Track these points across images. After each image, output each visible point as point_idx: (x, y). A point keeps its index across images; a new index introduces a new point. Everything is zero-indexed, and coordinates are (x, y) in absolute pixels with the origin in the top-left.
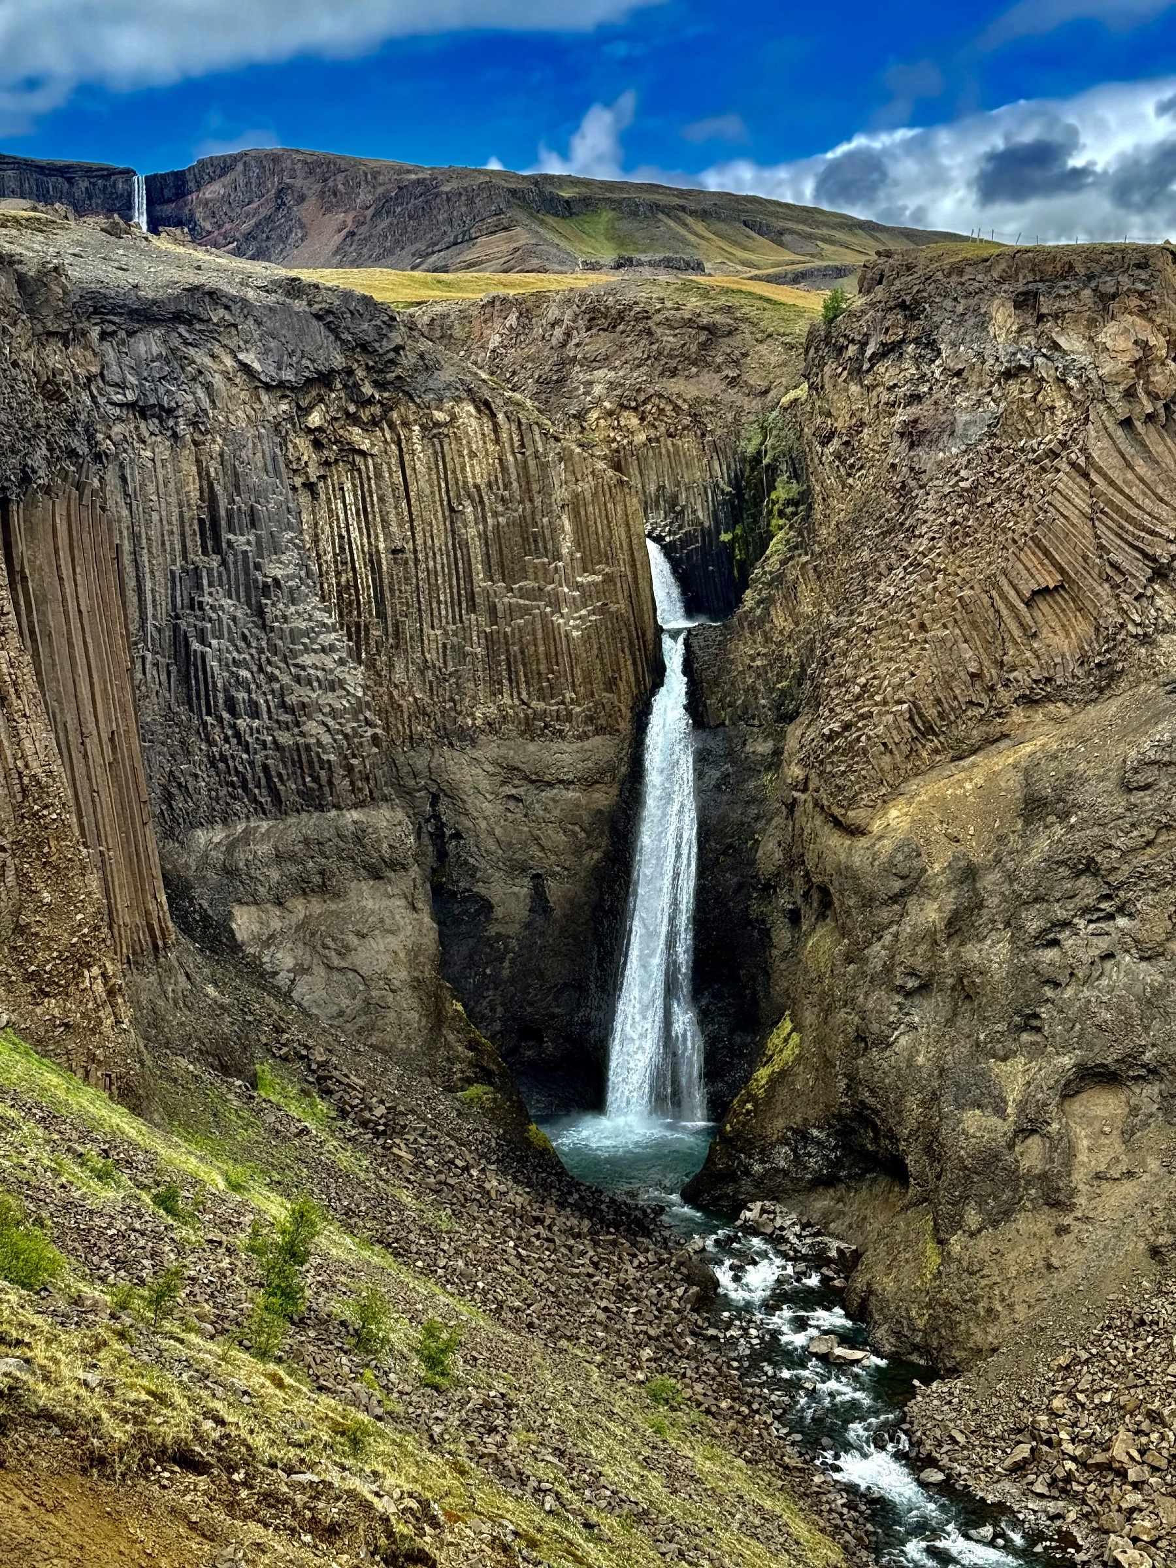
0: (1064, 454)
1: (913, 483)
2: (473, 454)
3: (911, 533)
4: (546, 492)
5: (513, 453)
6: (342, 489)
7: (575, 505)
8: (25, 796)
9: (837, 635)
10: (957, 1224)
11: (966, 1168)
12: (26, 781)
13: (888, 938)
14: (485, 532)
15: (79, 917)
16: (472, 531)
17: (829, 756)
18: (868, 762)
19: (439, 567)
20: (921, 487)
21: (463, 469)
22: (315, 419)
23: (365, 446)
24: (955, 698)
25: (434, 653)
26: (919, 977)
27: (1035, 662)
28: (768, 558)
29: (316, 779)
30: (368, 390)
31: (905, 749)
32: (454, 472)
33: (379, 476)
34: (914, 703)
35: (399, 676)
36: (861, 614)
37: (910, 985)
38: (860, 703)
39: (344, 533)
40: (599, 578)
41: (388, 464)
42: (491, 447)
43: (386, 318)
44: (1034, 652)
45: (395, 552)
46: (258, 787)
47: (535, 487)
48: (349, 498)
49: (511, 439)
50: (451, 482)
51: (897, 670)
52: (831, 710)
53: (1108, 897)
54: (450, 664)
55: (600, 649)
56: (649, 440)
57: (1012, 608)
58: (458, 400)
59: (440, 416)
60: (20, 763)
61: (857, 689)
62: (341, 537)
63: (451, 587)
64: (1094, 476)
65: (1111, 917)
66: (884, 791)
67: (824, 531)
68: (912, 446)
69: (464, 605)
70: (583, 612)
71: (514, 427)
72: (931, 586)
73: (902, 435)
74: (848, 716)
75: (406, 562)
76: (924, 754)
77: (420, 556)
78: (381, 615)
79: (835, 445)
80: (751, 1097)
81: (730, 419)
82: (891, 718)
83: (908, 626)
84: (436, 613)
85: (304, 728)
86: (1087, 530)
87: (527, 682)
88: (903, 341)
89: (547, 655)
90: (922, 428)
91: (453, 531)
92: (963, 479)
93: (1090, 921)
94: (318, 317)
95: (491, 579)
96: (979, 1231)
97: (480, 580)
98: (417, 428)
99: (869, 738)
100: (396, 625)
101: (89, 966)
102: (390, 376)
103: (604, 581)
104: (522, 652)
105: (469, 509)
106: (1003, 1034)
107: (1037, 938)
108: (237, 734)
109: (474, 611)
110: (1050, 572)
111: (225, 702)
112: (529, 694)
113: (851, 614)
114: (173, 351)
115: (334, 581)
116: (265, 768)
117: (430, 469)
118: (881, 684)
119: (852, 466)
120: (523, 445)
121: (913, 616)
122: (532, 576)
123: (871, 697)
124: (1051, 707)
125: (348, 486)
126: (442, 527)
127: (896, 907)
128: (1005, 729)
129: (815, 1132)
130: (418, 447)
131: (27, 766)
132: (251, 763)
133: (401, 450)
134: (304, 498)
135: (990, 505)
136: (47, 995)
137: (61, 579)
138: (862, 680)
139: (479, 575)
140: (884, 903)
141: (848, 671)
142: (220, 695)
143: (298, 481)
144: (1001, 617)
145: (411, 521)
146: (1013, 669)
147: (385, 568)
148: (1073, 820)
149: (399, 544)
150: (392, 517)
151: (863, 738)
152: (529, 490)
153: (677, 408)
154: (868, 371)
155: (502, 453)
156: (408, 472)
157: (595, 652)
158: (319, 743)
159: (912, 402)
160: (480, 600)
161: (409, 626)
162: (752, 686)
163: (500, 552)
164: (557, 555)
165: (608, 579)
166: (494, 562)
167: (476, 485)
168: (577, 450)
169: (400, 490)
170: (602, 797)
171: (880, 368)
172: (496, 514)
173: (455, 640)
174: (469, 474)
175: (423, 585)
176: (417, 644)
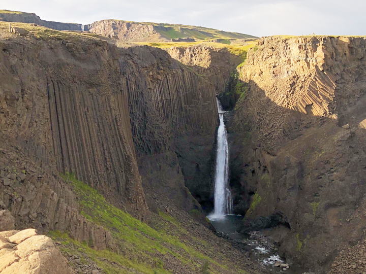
4: (196, 87)
5: (189, 79)
7: (202, 89)
8: (126, 160)
10: (305, 237)
11: (306, 226)
12: (126, 157)
13: (284, 177)
14: (184, 95)
16: (182, 95)
17: (266, 140)
18: (275, 141)
19: (175, 102)
21: (179, 83)
22: (151, 73)
23: (160, 79)
24: (291, 127)
25: (174, 120)
26: (291, 185)
27: (307, 119)
28: (240, 98)
29: (158, 147)
30: (161, 67)
31: (282, 138)
33: (163, 84)
34: (283, 129)
36: (269, 110)
37: (290, 187)
38: (271, 129)
39: (157, 96)
40: (207, 104)
41: (165, 82)
43: (165, 53)
45: (166, 100)
46: (146, 149)
47: (194, 86)
48: (157, 89)
49: (189, 76)
50: (177, 85)
51: (280, 122)
52: (265, 130)
53: (332, 168)
54: (178, 122)
55: (208, 118)
56: (212, 75)
58: (178, 69)
59: (174, 72)
61: (271, 126)
63: (177, 106)
65: (333, 172)
66: (279, 147)
67: (253, 93)
68: (275, 76)
69: (180, 110)
70: (204, 110)
71: (189, 74)
74: (270, 132)
75: (168, 101)
76: (286, 139)
77: (171, 100)
78: (164, 112)
79: (256, 76)
81: (227, 71)
82: (279, 132)
84: (175, 111)
85: (155, 137)
87: (193, 125)
88: (272, 55)
89: (197, 119)
91: (178, 95)
93: (328, 173)
94: (152, 53)
95: (185, 104)
96: (310, 238)
98: (170, 75)
100: (167, 114)
102: (165, 64)
104: (192, 119)
105: (181, 91)
106: (310, 197)
107: (317, 177)
109: (182, 111)
112: (194, 127)
113: (266, 110)
114: (126, 61)
116: (147, 145)
117: (173, 83)
118: (276, 125)
119: (260, 80)
120: (191, 77)
122: (194, 104)
123: (274, 127)
124: (311, 128)
125: (157, 87)
126: (175, 94)
127: (285, 171)
128: (301, 133)
130: (170, 78)
131: (126, 153)
132: (144, 144)
133: (167, 79)
139: (183, 104)
140: (283, 170)
141: (268, 122)
145: (169, 93)
147: (164, 103)
149: (167, 98)
150: (166, 93)
151: (274, 136)
154: (264, 61)
156: (169, 83)
158: (159, 140)
159: (274, 67)
160: (183, 109)
161: (170, 114)
162: (239, 124)
163: (187, 98)
164: (199, 99)
165: (209, 104)
166: (186, 101)
167: (182, 86)
168: (202, 78)
169: (167, 87)
170: (210, 147)
171: (267, 60)
172: (186, 91)
173: (178, 117)
174: (181, 83)
175: (172, 106)
176: (171, 118)
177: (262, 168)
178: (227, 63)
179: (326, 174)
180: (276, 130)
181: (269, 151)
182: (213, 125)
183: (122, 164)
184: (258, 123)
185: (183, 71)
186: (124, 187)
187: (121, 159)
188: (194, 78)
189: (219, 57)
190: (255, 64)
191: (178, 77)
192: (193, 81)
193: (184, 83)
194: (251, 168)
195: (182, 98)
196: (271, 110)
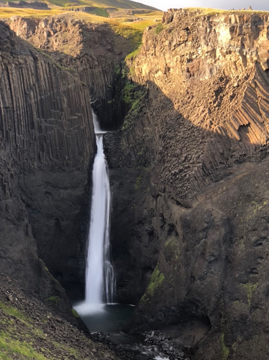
4: (58, 88)
5: (47, 75)
7: (68, 93)
10: (234, 340)
11: (237, 321)
13: (202, 243)
14: (37, 101)
16: (33, 101)
17: (174, 181)
18: (190, 183)
19: (21, 113)
21: (29, 80)
24: (216, 161)
25: (20, 143)
26: (214, 256)
27: (240, 149)
28: (133, 110)
31: (201, 178)
32: (26, 81)
34: (203, 163)
35: (7, 151)
36: (180, 132)
37: (212, 259)
38: (184, 163)
40: (76, 118)
41: (4, 77)
43: (3, 27)
44: (240, 146)
45: (6, 108)
47: (54, 86)
49: (46, 69)
50: (25, 84)
51: (197, 152)
54: (25, 146)
55: (77, 141)
56: (84, 69)
58: (27, 55)
59: (21, 61)
61: (184, 158)
63: (25, 120)
66: (195, 193)
67: (154, 103)
69: (30, 126)
70: (71, 129)
71: (47, 66)
73: (187, 72)
74: (181, 167)
75: (10, 111)
76: (207, 180)
77: (15, 109)
79: (160, 74)
80: (149, 296)
81: (110, 63)
82: (196, 168)
83: (199, 137)
84: (20, 129)
87: (52, 153)
88: (187, 41)
89: (59, 144)
91: (26, 101)
95: (39, 117)
96: (242, 342)
97: (36, 118)
98: (14, 65)
100: (7, 133)
102: (5, 46)
103: (78, 118)
104: (51, 143)
105: (32, 93)
106: (244, 275)
107: (255, 243)
109: (33, 129)
112: (53, 157)
113: (175, 132)
117: (18, 79)
118: (191, 157)
120: (50, 72)
121: (200, 134)
122: (53, 117)
123: (189, 161)
124: (246, 164)
126: (22, 99)
127: (204, 233)
128: (231, 171)
129: (173, 308)
130: (14, 72)
133: (8, 73)
138: (185, 155)
139: (35, 116)
140: (201, 231)
141: (178, 151)
145: (12, 97)
146: (234, 151)
147: (3, 113)
149: (7, 105)
150: (5, 96)
151: (187, 175)
152: (52, 87)
153: (93, 59)
154: (173, 50)
156: (11, 80)
159: (190, 60)
160: (36, 125)
161: (11, 134)
162: (129, 154)
163: (42, 108)
164: (62, 110)
165: (80, 117)
166: (40, 111)
167: (34, 85)
168: (69, 73)
169: (8, 87)
170: (79, 192)
171: (178, 49)
172: (41, 95)
173: (27, 138)
174: (31, 81)
175: (16, 119)
176: (14, 140)
177: (167, 228)
178: (109, 50)
180: (191, 165)
181: (179, 200)
182: (85, 154)
184: (161, 153)
185: (35, 59)
188: (55, 73)
189: (97, 38)
190: (158, 54)
191: (27, 69)
192: (53, 78)
193: (38, 80)
194: (147, 227)
195: (34, 107)
196: (184, 132)
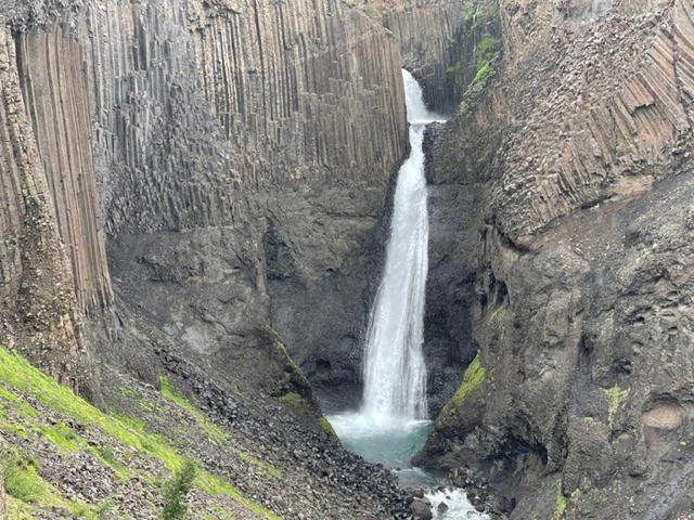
0: (658, 24)
1: (565, 40)
2: (299, 15)
3: (564, 71)
4: (343, 38)
5: (324, 15)
6: (220, 33)
7: (360, 49)
8: (27, 211)
9: (516, 130)
10: (576, 485)
11: (582, 452)
12: (28, 202)
13: (540, 313)
14: (305, 62)
15: (58, 284)
16: (298, 62)
18: (532, 208)
19: (277, 82)
20: (570, 42)
21: (293, 24)
23: (235, 7)
24: (586, 171)
25: (272, 134)
26: (557, 337)
27: (635, 151)
28: (475, 83)
29: (200, 208)
31: (554, 200)
32: (288, 26)
33: (242, 25)
34: (560, 173)
35: (250, 148)
36: (530, 119)
37: (552, 342)
38: (528, 172)
39: (221, 60)
40: (373, 92)
41: (248, 19)
42: (310, 10)
44: (635, 144)
45: (250, 72)
46: (166, 211)
47: (336, 36)
48: (224, 39)
49: (323, 6)
50: (286, 31)
52: (510, 176)
53: (675, 293)
54: (282, 141)
55: (372, 135)
56: (406, 9)
57: (622, 117)
60: (25, 191)
61: (527, 164)
62: (218, 62)
63: (284, 95)
64: (676, 38)
65: (676, 305)
67: (510, 68)
68: (566, 16)
69: (291, 106)
70: (363, 113)
72: (574, 102)
73: (560, 10)
74: (521, 180)
75: (257, 79)
76: (566, 204)
77: (266, 75)
78: (241, 110)
79: (519, 15)
80: (454, 406)
82: (546, 182)
83: (559, 127)
84: (274, 110)
85: (193, 177)
86: (671, 71)
87: (328, 154)
89: (340, 137)
90: (572, 6)
91: (286, 61)
92: (596, 38)
93: (663, 307)
95: (308, 91)
96: (589, 489)
97: (301, 90)
99: (533, 193)
100: (250, 117)
101: (63, 314)
103: (376, 94)
104: (325, 135)
105: (296, 48)
106: (607, 373)
107: (630, 317)
108: (154, 180)
109: (297, 110)
110: (647, 96)
111: (147, 160)
112: (328, 161)
113: (525, 118)
115: (213, 89)
116: (170, 200)
117: (273, 23)
118: (540, 162)
119: (528, 28)
120: (329, 10)
121: (562, 121)
122: (333, 90)
123: (535, 169)
124: (644, 178)
125: (223, 31)
126: (279, 58)
127: (545, 295)
129: (492, 428)
130: (266, 9)
131: (29, 194)
132: (162, 197)
133: (256, 11)
134: (197, 38)
135: (613, 54)
136: (38, 330)
137: (50, 81)
138: (529, 159)
139: (301, 88)
140: (538, 292)
142: (144, 156)
143: (194, 27)
144: (615, 123)
145: (261, 54)
147: (244, 82)
148: (655, 246)
149: (253, 68)
150: (249, 51)
152: (333, 38)
155: (317, 14)
156: (260, 24)
157: (369, 136)
160: (301, 103)
161: (258, 118)
163: (314, 74)
164: (348, 78)
165: (379, 93)
166: (310, 79)
167: (301, 34)
168: (362, 14)
169: (254, 34)
170: (368, 224)
172: (312, 52)
173: (285, 127)
174: (297, 27)
175: (267, 93)
176: (262, 129)
179: (657, 308)
180: (537, 177)
182: (385, 158)
183: (15, 221)
186: (15, 284)
187: (12, 208)
191: (291, 5)
192: (335, 22)
195: (300, 73)
196: (536, 119)
